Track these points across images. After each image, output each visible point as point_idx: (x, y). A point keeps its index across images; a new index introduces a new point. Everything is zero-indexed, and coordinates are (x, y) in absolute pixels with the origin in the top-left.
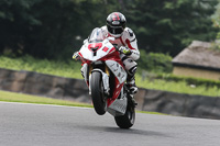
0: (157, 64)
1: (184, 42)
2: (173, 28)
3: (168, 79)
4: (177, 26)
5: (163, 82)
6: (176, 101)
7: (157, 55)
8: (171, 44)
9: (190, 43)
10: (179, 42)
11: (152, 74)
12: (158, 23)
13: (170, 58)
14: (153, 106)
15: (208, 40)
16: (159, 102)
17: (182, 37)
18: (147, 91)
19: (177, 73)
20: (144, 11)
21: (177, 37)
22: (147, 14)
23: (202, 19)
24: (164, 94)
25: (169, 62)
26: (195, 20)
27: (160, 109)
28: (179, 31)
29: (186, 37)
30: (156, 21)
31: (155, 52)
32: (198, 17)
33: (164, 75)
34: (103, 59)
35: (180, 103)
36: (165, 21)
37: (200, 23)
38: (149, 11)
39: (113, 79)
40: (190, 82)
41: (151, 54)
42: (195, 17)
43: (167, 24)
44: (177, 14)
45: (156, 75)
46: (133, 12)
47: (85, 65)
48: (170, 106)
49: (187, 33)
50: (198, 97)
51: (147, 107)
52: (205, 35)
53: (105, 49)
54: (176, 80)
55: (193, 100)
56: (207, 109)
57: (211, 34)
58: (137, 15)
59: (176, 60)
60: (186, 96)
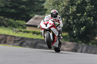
0: (19, 25)
1: (31, 15)
2: (26, 9)
3: (25, 32)
4: (28, 8)
5: (22, 33)
6: (28, 41)
7: (19, 21)
8: (25, 16)
9: (34, 16)
10: (29, 15)
11: (17, 29)
12: (19, 8)
13: (25, 23)
14: (18, 43)
15: (42, 15)
16: (20, 42)
17: (30, 13)
18: (15, 37)
19: (28, 29)
20: (14, 2)
21: (28, 13)
22: (15, 4)
23: (39, 5)
24: (23, 38)
25: (24, 24)
26: (36, 6)
27: (21, 45)
28: (29, 11)
29: (32, 13)
30: (19, 6)
31: (18, 20)
32: (37, 4)
33: (22, 30)
34: (50, 28)
35: (30, 42)
36: (23, 6)
37: (38, 7)
38: (16, 3)
39: (54, 35)
40: (34, 33)
41: (17, 21)
42: (36, 4)
43: (23, 8)
44: (28, 3)
45: (19, 30)
46: (9, 3)
47: (43, 30)
48: (25, 43)
49: (32, 12)
50: (38, 39)
51: (15, 44)
52: (41, 12)
53: (50, 24)
54: (28, 32)
55: (35, 41)
56: (42, 45)
57: (43, 12)
58: (10, 4)
59: (27, 23)
60: (32, 39)
